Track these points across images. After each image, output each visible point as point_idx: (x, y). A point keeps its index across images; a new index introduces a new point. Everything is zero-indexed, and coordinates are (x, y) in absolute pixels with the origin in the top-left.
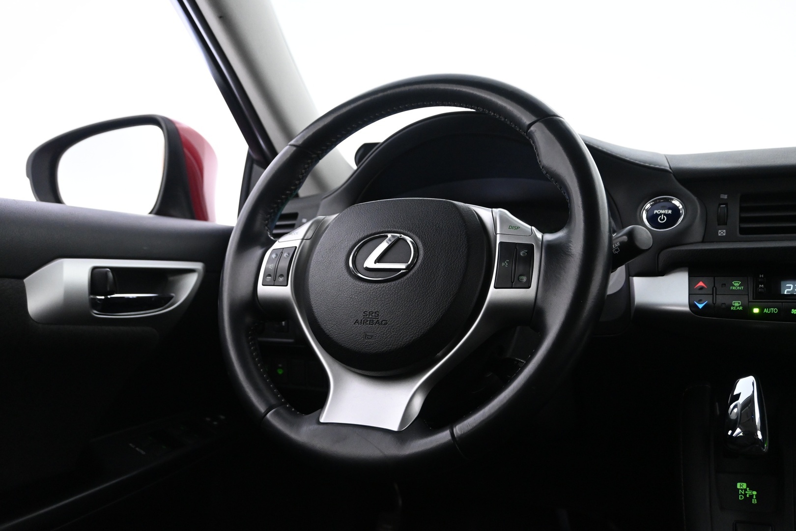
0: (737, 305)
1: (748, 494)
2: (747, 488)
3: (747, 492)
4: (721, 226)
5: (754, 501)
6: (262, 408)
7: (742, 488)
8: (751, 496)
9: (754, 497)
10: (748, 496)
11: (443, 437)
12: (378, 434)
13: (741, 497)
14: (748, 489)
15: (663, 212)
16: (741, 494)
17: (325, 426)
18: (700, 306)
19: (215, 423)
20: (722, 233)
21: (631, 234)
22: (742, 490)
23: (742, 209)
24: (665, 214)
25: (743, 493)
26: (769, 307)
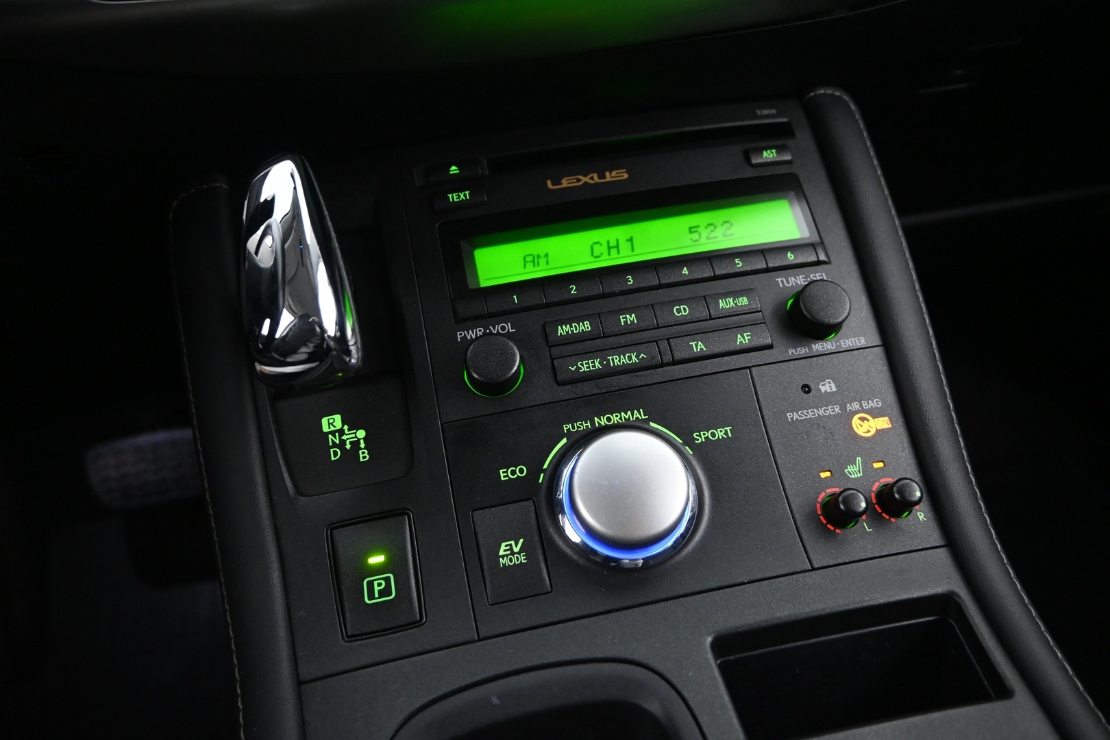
1: (348, 442)
2: (343, 426)
3: (344, 437)
5: (364, 456)
7: (332, 429)
8: (355, 444)
9: (362, 445)
10: (348, 446)
13: (336, 453)
14: (346, 427)
16: (335, 445)
22: (333, 433)
25: (337, 442)
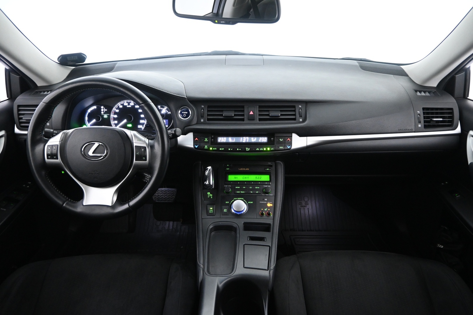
0: (206, 147)
4: (202, 118)
5: (212, 197)
6: (61, 203)
8: (211, 196)
11: (126, 206)
12: (106, 207)
14: (210, 194)
15: (185, 113)
17: (86, 206)
18: (196, 147)
19: (28, 187)
20: (202, 120)
21: (175, 131)
23: (208, 111)
24: (185, 114)
25: (209, 196)
26: (214, 148)
